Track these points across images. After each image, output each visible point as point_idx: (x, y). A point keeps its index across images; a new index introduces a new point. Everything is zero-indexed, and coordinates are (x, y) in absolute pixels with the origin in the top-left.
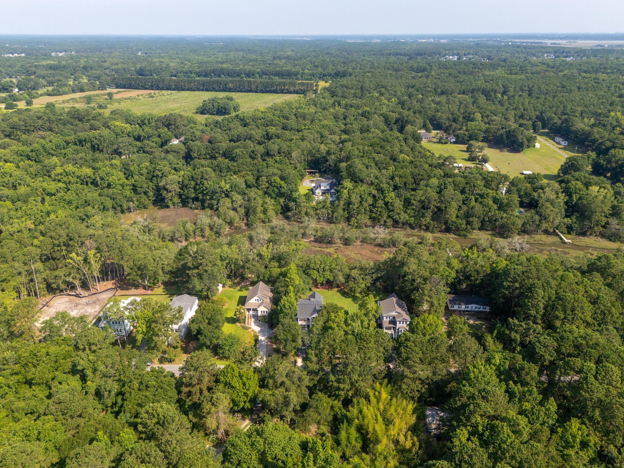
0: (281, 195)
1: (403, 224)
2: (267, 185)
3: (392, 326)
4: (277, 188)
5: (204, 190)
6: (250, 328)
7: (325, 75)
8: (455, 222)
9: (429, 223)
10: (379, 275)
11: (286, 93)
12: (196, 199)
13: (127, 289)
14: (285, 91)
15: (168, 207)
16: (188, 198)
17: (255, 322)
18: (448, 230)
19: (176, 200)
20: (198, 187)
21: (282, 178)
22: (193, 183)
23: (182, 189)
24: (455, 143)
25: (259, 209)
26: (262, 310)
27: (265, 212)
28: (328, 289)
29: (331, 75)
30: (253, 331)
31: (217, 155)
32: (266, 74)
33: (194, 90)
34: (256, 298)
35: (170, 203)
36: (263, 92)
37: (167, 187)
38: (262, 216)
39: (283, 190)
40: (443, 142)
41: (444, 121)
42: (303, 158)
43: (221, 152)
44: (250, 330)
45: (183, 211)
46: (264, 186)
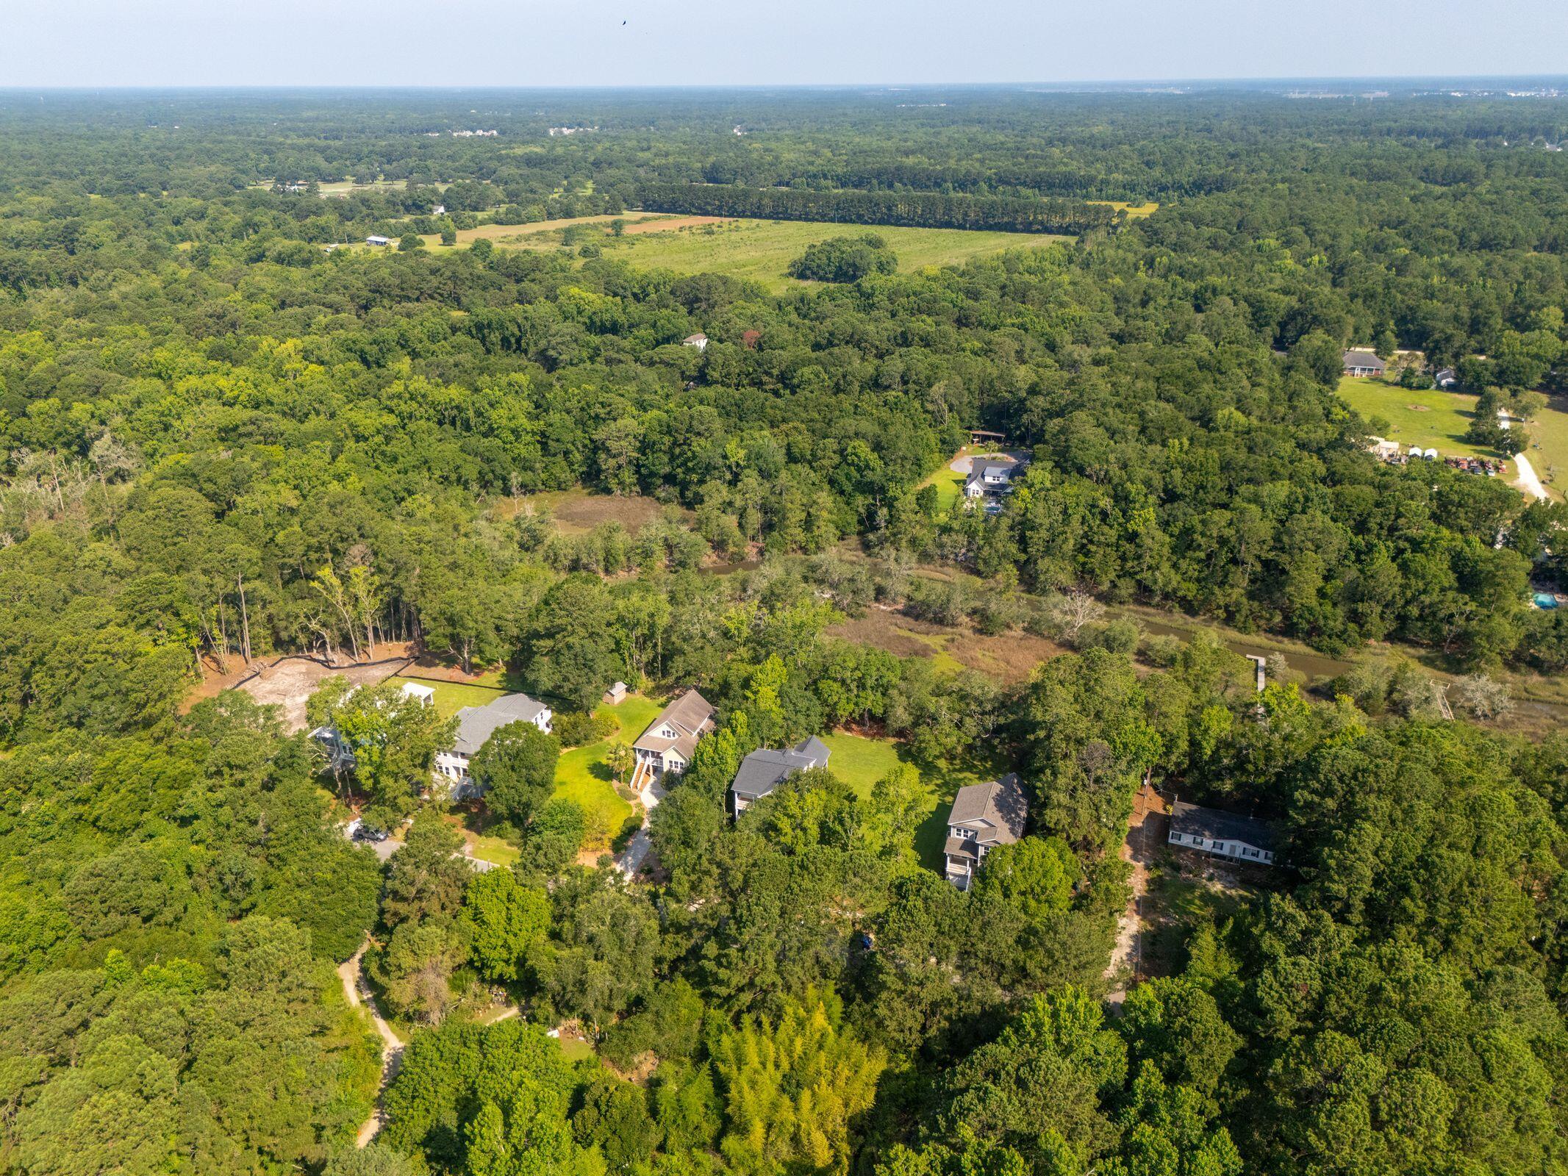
0: (866, 488)
1: (1166, 596)
2: (837, 459)
3: (967, 854)
4: (859, 470)
5: (688, 459)
6: (636, 797)
7: (1163, 188)
8: (1310, 610)
9: (1238, 604)
10: (1002, 720)
11: (1038, 231)
12: (670, 479)
13: (430, 665)
14: (1035, 227)
15: (608, 491)
16: (652, 474)
17: (653, 786)
18: (1289, 630)
19: (628, 476)
20: (677, 451)
21: (877, 447)
22: (667, 440)
23: (644, 454)
24: (1451, 388)
25: (796, 516)
26: (672, 759)
27: (808, 524)
28: (873, 736)
29: (1181, 187)
30: (640, 804)
31: (765, 378)
32: (1008, 183)
33: (813, 220)
34: (664, 727)
35: (613, 483)
36: (979, 229)
37: (608, 443)
38: (801, 536)
39: (869, 476)
40: (1415, 381)
41: (1440, 325)
42: (966, 400)
43: (775, 372)
44: (632, 803)
45: (638, 503)
46: (826, 462)
